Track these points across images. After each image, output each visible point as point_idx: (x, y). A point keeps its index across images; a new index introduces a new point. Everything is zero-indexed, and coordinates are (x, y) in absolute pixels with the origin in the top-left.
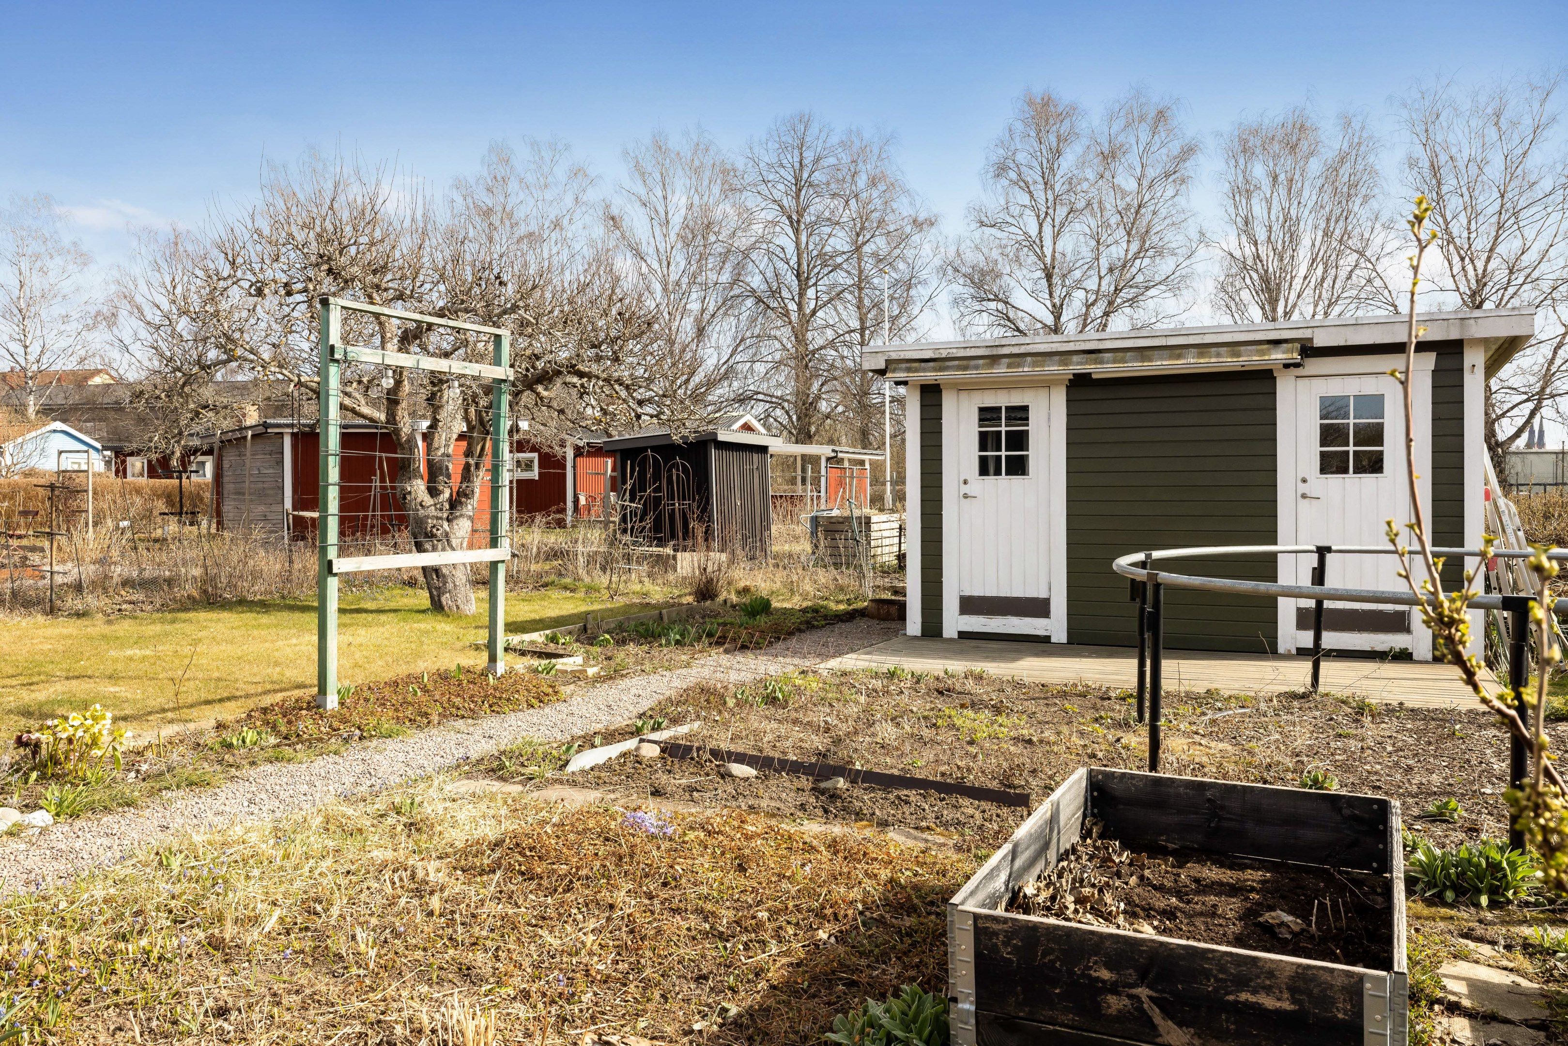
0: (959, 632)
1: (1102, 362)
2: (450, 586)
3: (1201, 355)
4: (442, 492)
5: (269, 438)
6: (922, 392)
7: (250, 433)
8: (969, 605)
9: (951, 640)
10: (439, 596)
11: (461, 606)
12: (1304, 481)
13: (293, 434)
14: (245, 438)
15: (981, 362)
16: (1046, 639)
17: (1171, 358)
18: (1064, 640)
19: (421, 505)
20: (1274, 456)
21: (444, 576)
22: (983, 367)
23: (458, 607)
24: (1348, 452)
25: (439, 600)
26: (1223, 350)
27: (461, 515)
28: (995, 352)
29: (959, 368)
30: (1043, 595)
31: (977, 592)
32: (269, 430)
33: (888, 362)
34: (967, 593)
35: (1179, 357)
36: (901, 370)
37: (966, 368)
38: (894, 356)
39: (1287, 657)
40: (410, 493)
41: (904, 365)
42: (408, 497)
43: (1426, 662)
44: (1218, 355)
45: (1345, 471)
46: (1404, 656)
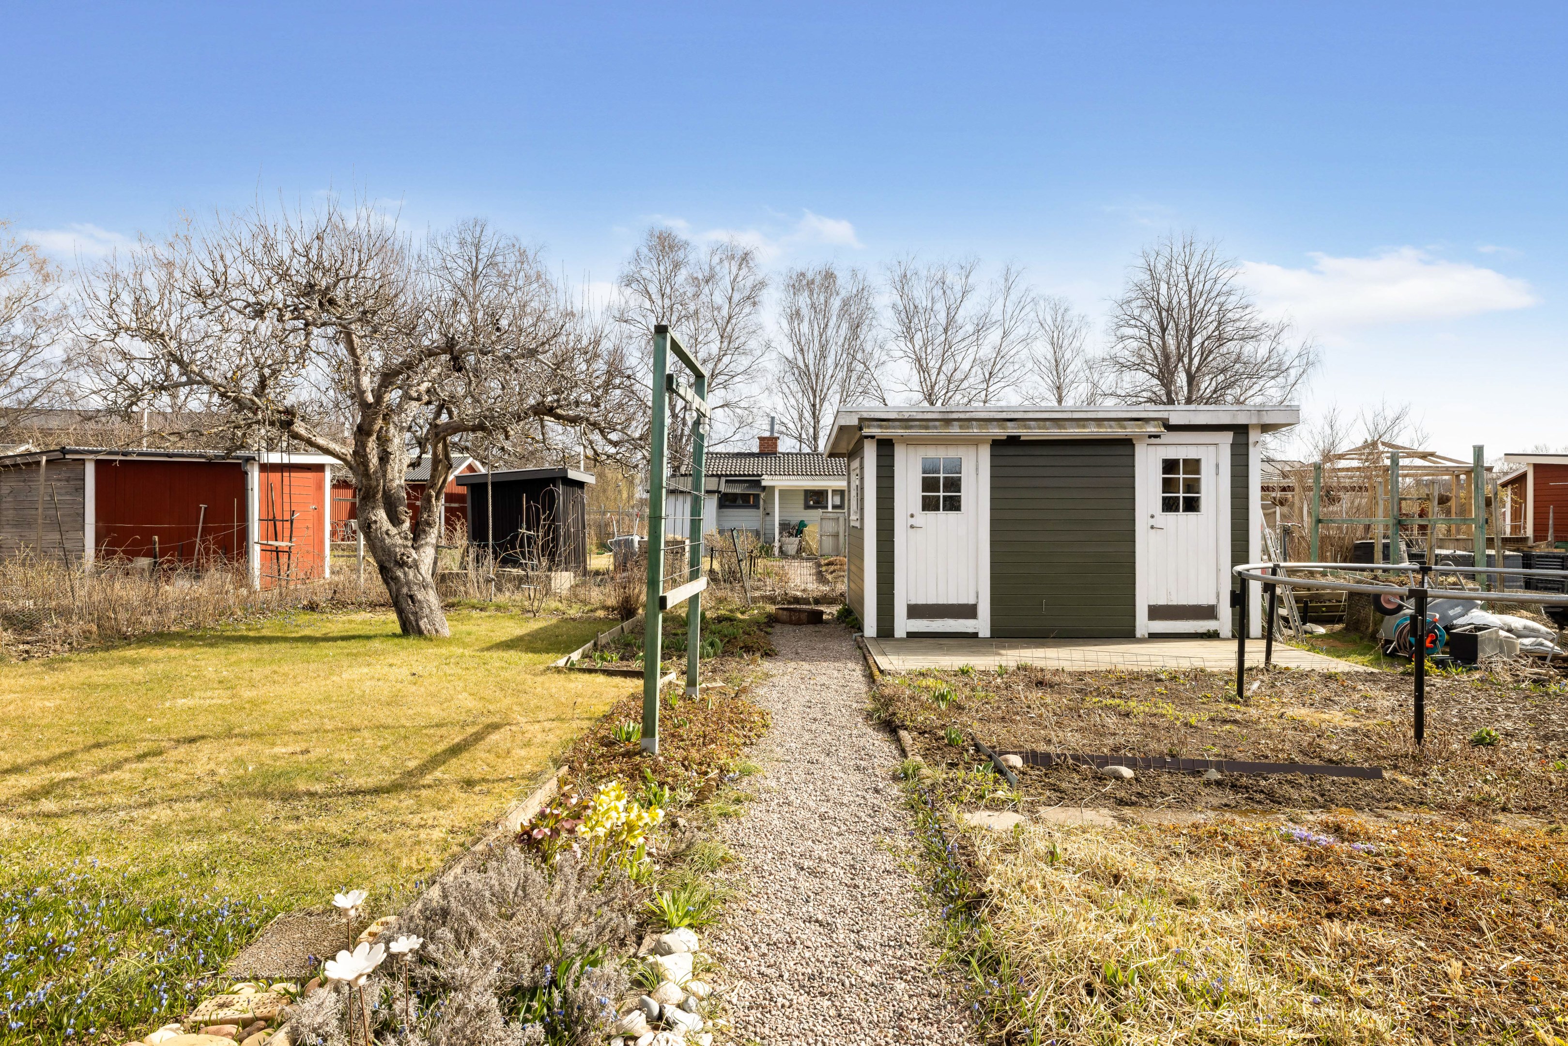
0: (908, 633)
1: (1030, 428)
2: (426, 611)
3: (1099, 426)
4: (403, 522)
5: (66, 464)
6: (878, 445)
7: (44, 458)
8: (915, 611)
9: (901, 639)
10: (417, 621)
11: (440, 629)
12: (1152, 517)
13: (98, 462)
14: (38, 463)
15: (937, 423)
16: (975, 635)
17: (1079, 427)
18: (988, 635)
19: (388, 534)
20: (1133, 499)
21: (420, 602)
22: (941, 427)
23: (437, 631)
24: (1178, 498)
25: (418, 625)
26: (1112, 423)
27: (427, 543)
28: (946, 416)
29: (921, 427)
30: (972, 601)
31: (921, 601)
32: (67, 456)
33: (861, 420)
34: (913, 602)
35: (1084, 427)
36: (874, 427)
37: (927, 428)
38: (865, 415)
39: (1142, 641)
40: (375, 522)
41: (875, 423)
42: (374, 526)
43: (1228, 639)
44: (1111, 427)
45: (1177, 510)
46: (1213, 636)
